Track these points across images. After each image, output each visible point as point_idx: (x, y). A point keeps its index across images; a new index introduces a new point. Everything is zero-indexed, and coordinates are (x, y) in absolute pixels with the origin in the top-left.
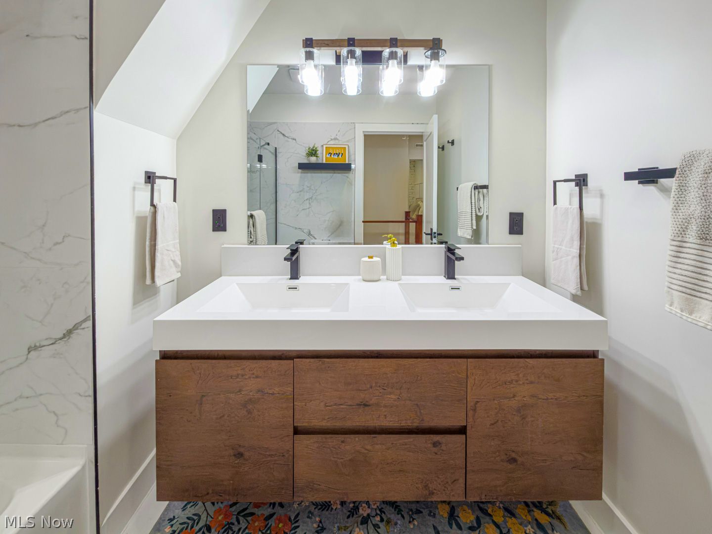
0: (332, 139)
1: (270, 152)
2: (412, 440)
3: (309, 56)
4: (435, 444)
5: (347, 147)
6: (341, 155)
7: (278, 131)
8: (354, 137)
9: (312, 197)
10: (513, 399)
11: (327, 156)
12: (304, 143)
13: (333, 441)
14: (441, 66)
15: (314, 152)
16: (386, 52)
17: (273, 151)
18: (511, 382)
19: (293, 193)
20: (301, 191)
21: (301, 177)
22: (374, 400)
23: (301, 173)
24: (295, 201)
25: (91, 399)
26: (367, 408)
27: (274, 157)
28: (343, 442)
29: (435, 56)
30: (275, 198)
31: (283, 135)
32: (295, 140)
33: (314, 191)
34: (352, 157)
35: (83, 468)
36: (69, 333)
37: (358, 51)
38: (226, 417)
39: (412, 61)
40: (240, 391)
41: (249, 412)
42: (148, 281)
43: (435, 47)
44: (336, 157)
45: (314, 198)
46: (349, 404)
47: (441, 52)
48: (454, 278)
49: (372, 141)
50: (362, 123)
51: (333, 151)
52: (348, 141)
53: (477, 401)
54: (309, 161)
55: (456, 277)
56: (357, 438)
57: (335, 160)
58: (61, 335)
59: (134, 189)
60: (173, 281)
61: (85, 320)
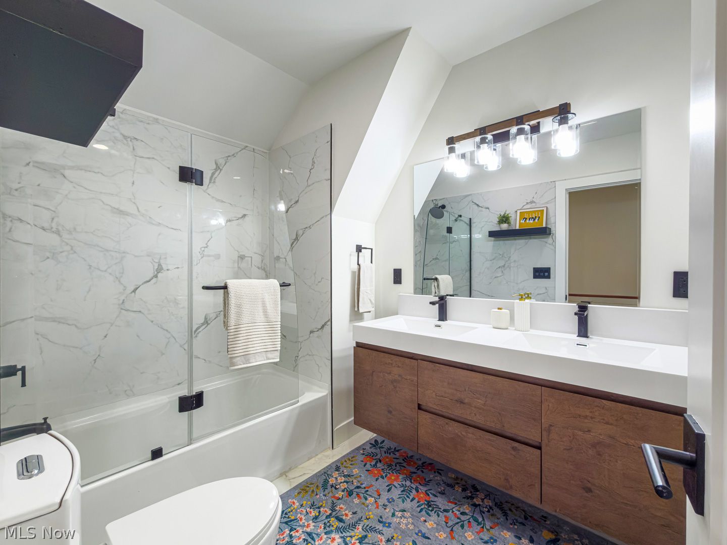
0: (527, 203)
1: (465, 223)
2: (495, 439)
3: (452, 150)
4: (514, 449)
5: (545, 209)
6: (537, 218)
7: (473, 202)
8: (554, 197)
9: (505, 265)
10: (588, 433)
11: (521, 221)
12: (497, 211)
13: (441, 421)
14: (570, 128)
15: (504, 219)
16: (514, 130)
17: (468, 222)
18: (586, 417)
19: (486, 261)
20: (494, 259)
21: (494, 246)
22: (466, 401)
23: (494, 241)
24: (488, 269)
25: (330, 361)
26: (462, 405)
27: (468, 227)
28: (447, 424)
29: (563, 121)
30: (469, 266)
31: (478, 205)
32: (488, 209)
33: (507, 259)
34: (552, 220)
35: (327, 395)
36: (323, 327)
37: (489, 137)
38: (383, 387)
39: (544, 129)
40: (390, 373)
41: (395, 387)
42: (356, 309)
43: (563, 112)
44: (532, 222)
45: (506, 266)
46: (451, 398)
47: (570, 116)
48: (586, 336)
49: (577, 198)
50: (566, 180)
51: (529, 215)
52: (547, 203)
53: (551, 425)
54: (501, 228)
55: (589, 335)
56: (457, 424)
57: (531, 224)
58: (320, 327)
59: (350, 255)
60: (370, 312)
61: (328, 321)
